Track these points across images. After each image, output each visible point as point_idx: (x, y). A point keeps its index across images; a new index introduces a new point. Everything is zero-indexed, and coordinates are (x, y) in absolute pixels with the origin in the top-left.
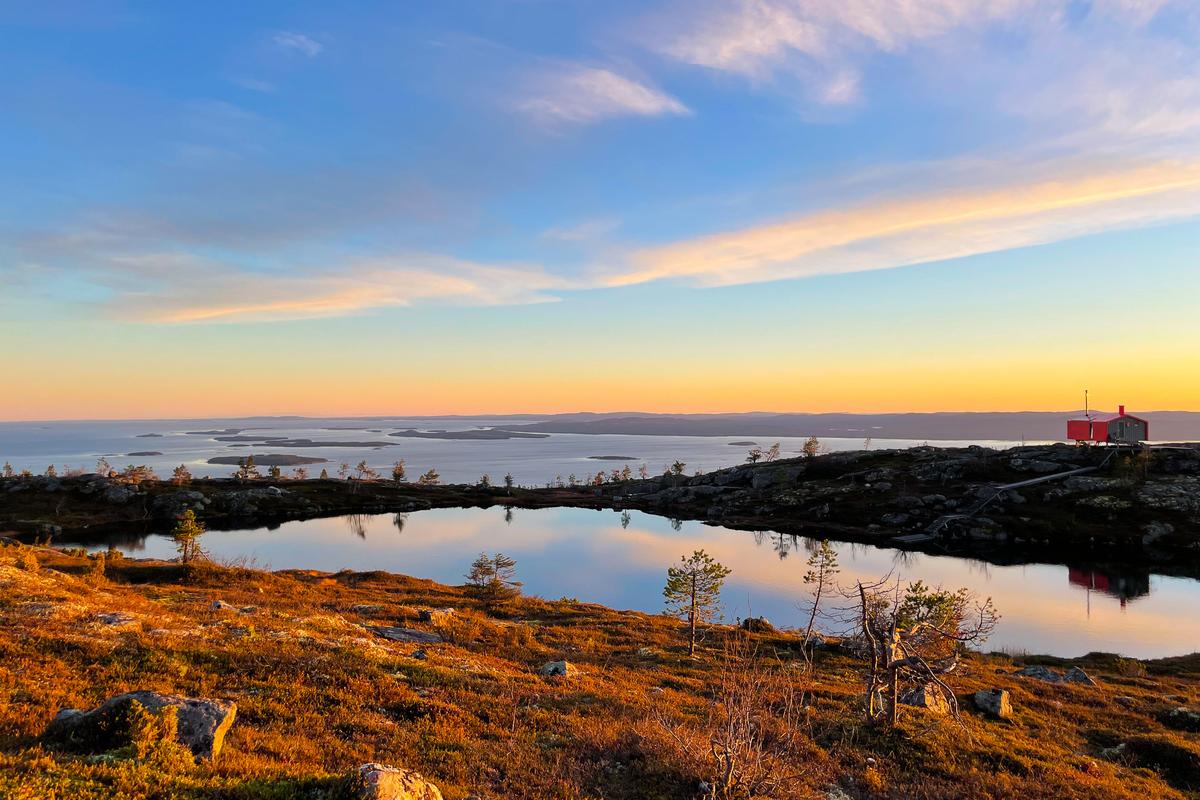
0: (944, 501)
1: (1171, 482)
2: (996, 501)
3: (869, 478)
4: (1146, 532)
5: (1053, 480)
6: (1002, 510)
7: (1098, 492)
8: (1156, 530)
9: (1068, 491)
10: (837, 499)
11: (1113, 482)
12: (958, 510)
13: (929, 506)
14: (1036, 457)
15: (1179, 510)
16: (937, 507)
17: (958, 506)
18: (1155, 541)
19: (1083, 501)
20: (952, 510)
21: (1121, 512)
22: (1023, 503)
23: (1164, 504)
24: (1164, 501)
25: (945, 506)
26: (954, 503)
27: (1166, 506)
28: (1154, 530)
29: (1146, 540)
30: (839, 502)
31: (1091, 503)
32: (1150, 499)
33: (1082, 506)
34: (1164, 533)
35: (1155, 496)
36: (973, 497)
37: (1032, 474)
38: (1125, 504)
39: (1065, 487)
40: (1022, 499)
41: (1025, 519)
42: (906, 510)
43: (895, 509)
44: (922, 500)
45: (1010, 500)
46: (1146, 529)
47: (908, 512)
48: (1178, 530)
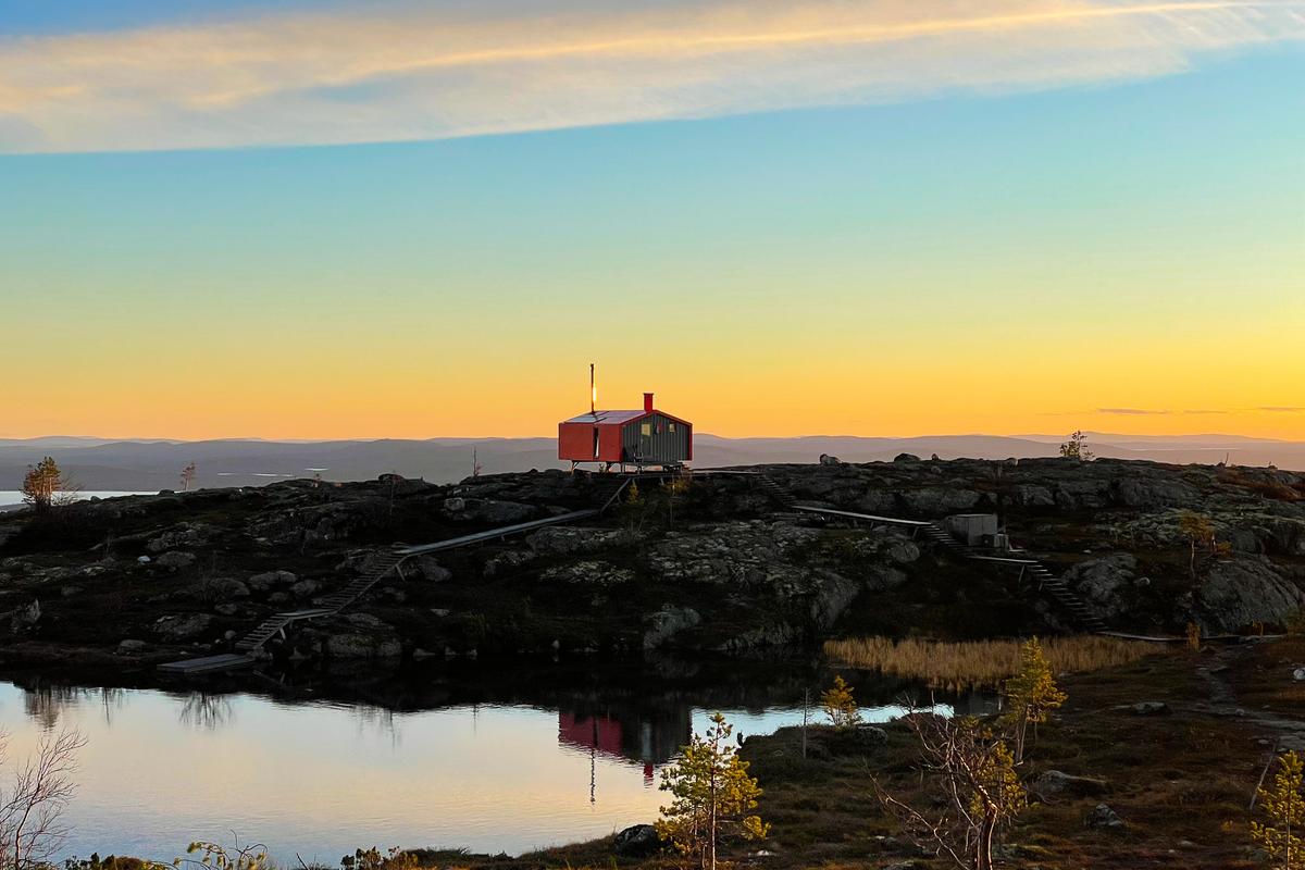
0: (291, 584)
1: (708, 532)
2: (393, 580)
3: (154, 545)
4: (650, 625)
5: (509, 536)
6: (401, 596)
7: (583, 554)
8: (669, 621)
9: (529, 555)
10: (67, 591)
11: (611, 535)
12: (315, 600)
13: (259, 596)
14: (492, 495)
15: (712, 583)
16: (276, 596)
17: (317, 593)
18: (665, 640)
19: (552, 572)
20: (305, 601)
21: (615, 591)
22: (443, 582)
23: (689, 572)
24: (690, 567)
25: (292, 592)
26: (310, 585)
27: (693, 577)
28: (665, 620)
29: (649, 641)
30: (70, 595)
31: (566, 576)
32: (667, 564)
33: (550, 582)
34: (683, 625)
35: (678, 557)
36: (353, 573)
37: (475, 523)
38: (623, 575)
39: (528, 547)
40: (444, 573)
41: (440, 612)
42: (208, 606)
43: (185, 606)
44: (248, 585)
45: (421, 576)
46: (651, 620)
47: (211, 611)
48: (705, 619)
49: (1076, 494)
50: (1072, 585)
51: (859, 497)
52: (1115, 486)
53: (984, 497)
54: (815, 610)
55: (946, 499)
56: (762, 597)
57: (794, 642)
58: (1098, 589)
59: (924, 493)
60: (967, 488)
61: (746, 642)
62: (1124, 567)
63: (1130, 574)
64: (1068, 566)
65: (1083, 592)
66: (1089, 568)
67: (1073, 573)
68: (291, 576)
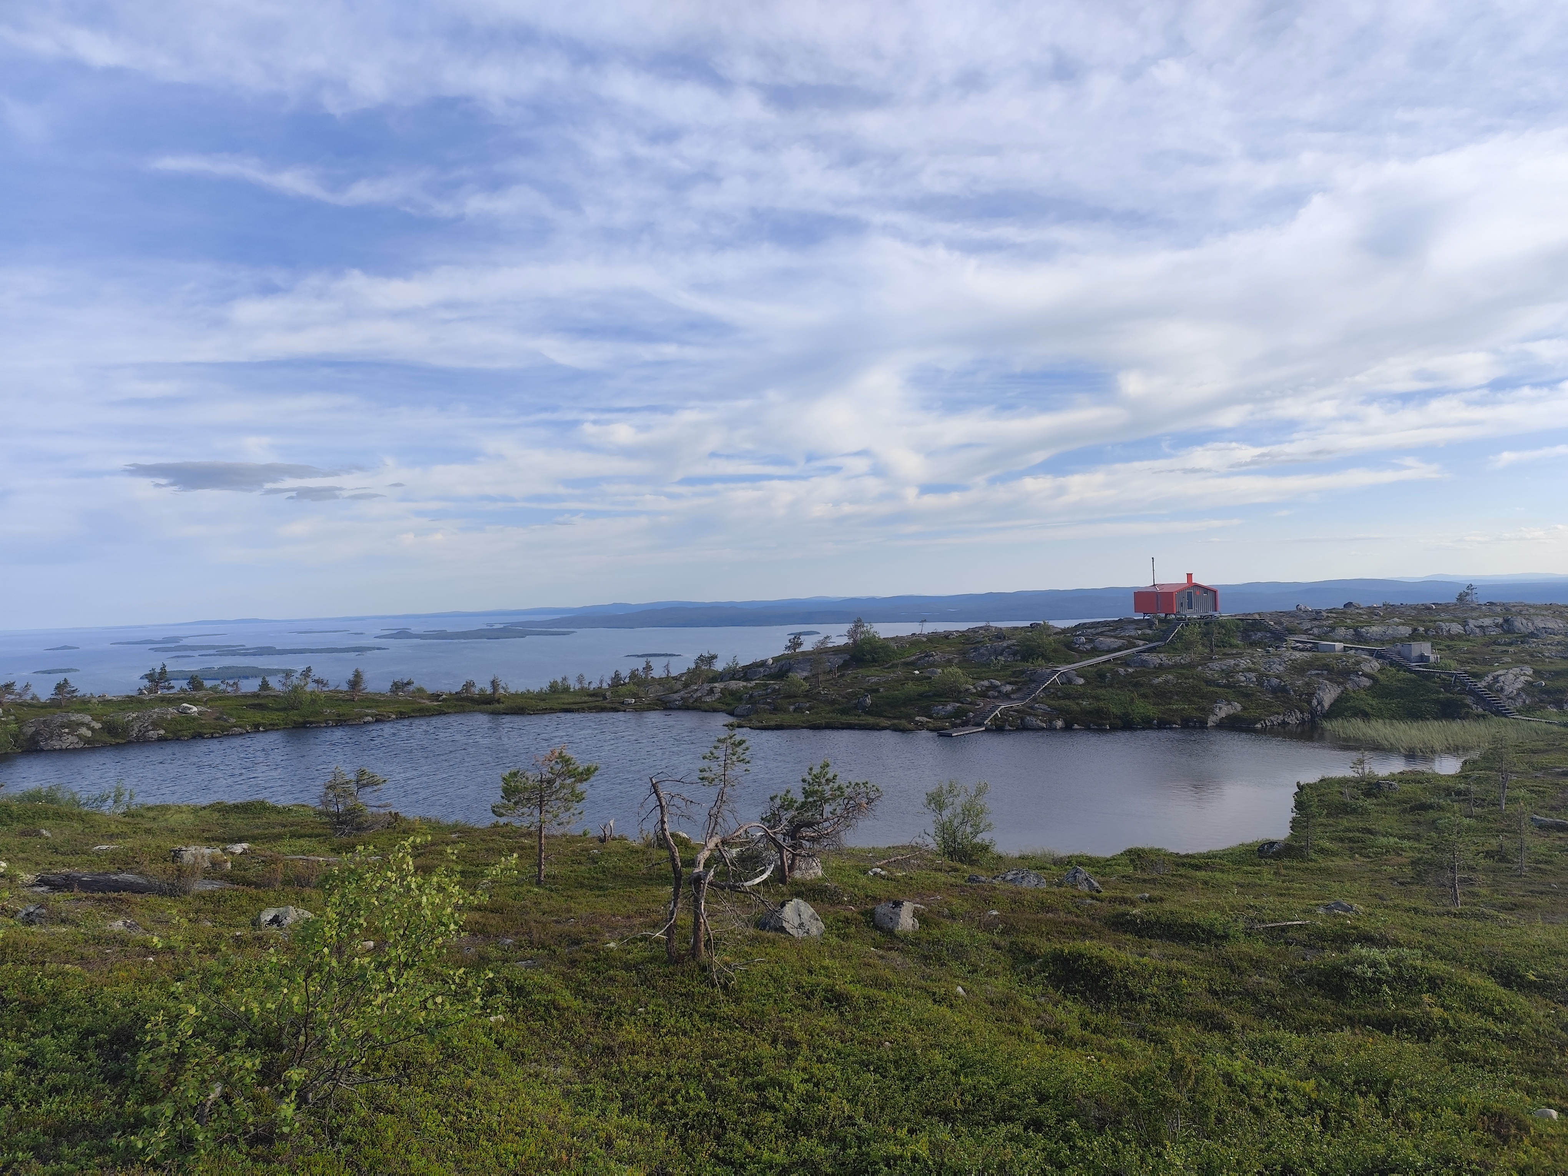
0: (999, 687)
1: (1239, 655)
2: (1054, 684)
3: (919, 664)
4: (1212, 712)
5: (1116, 659)
6: (1059, 694)
7: (1162, 669)
8: (1223, 709)
9: (1131, 670)
10: (881, 689)
11: (1178, 658)
12: (1013, 696)
13: (982, 693)
14: (1101, 634)
15: (1247, 686)
16: (992, 693)
17: (1013, 692)
18: (1221, 721)
19: (1146, 680)
20: (1007, 696)
21: (1186, 691)
22: (1082, 685)
23: (1231, 680)
24: (1232, 677)
25: (999, 692)
26: (1009, 688)
27: (1233, 682)
28: (1220, 708)
29: (1211, 721)
30: (883, 692)
31: (1155, 682)
32: (1217, 675)
33: (1146, 686)
34: (1232, 712)
35: (1222, 671)
36: (1030, 681)
37: (1095, 651)
38: (1190, 682)
39: (1129, 665)
40: (1081, 681)
41: (1084, 703)
42: (956, 699)
43: (944, 698)
44: (975, 687)
45: (1069, 682)
46: (1211, 709)
47: (958, 702)
48: (1244, 709)
49: (1480, 627)
50: (1489, 687)
51: (1330, 632)
52: (1506, 621)
53: (1415, 630)
54: (1315, 702)
55: (1390, 631)
56: (1279, 694)
57: (1303, 722)
58: (1508, 689)
59: (1374, 628)
60: (1403, 624)
61: (1272, 722)
62: (1525, 674)
63: (1529, 679)
64: (1486, 674)
65: (1497, 691)
66: (1501, 675)
67: (1489, 678)
68: (998, 683)
